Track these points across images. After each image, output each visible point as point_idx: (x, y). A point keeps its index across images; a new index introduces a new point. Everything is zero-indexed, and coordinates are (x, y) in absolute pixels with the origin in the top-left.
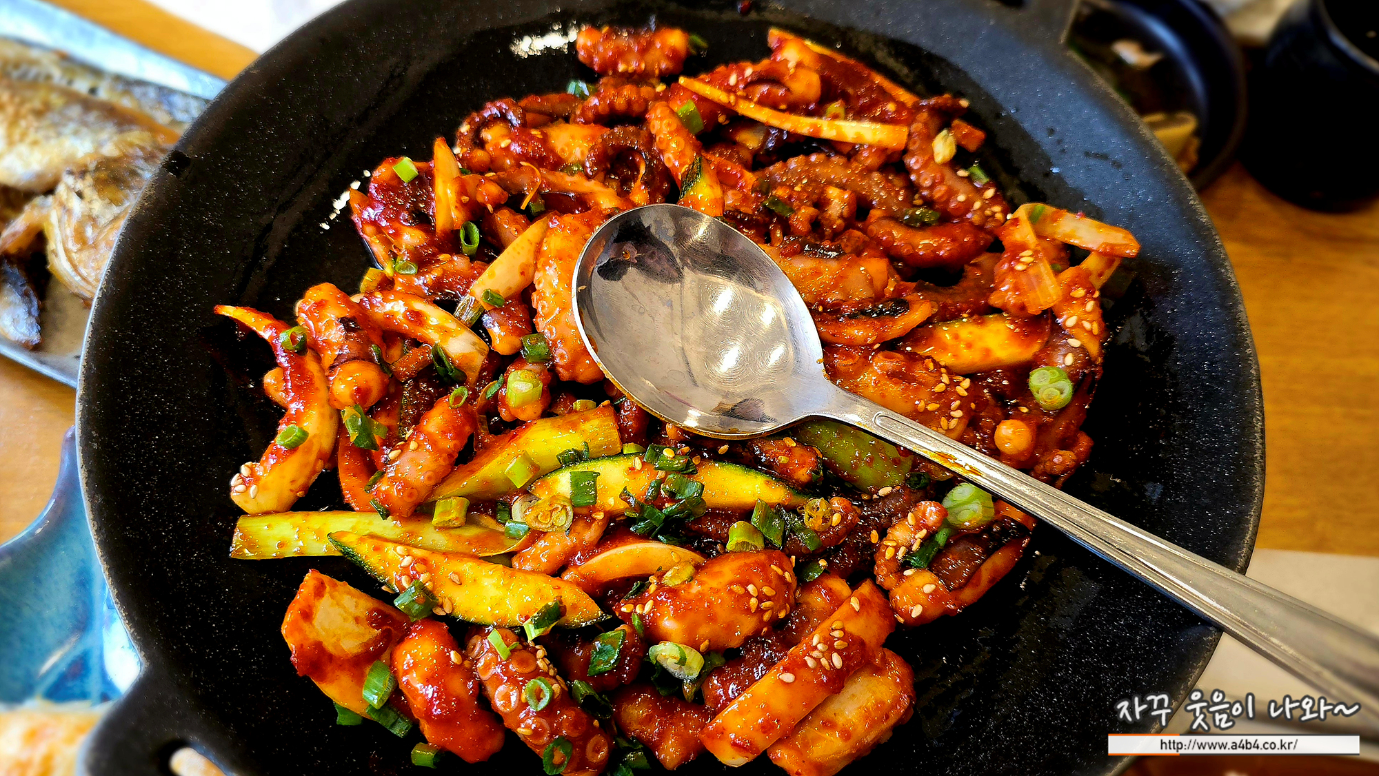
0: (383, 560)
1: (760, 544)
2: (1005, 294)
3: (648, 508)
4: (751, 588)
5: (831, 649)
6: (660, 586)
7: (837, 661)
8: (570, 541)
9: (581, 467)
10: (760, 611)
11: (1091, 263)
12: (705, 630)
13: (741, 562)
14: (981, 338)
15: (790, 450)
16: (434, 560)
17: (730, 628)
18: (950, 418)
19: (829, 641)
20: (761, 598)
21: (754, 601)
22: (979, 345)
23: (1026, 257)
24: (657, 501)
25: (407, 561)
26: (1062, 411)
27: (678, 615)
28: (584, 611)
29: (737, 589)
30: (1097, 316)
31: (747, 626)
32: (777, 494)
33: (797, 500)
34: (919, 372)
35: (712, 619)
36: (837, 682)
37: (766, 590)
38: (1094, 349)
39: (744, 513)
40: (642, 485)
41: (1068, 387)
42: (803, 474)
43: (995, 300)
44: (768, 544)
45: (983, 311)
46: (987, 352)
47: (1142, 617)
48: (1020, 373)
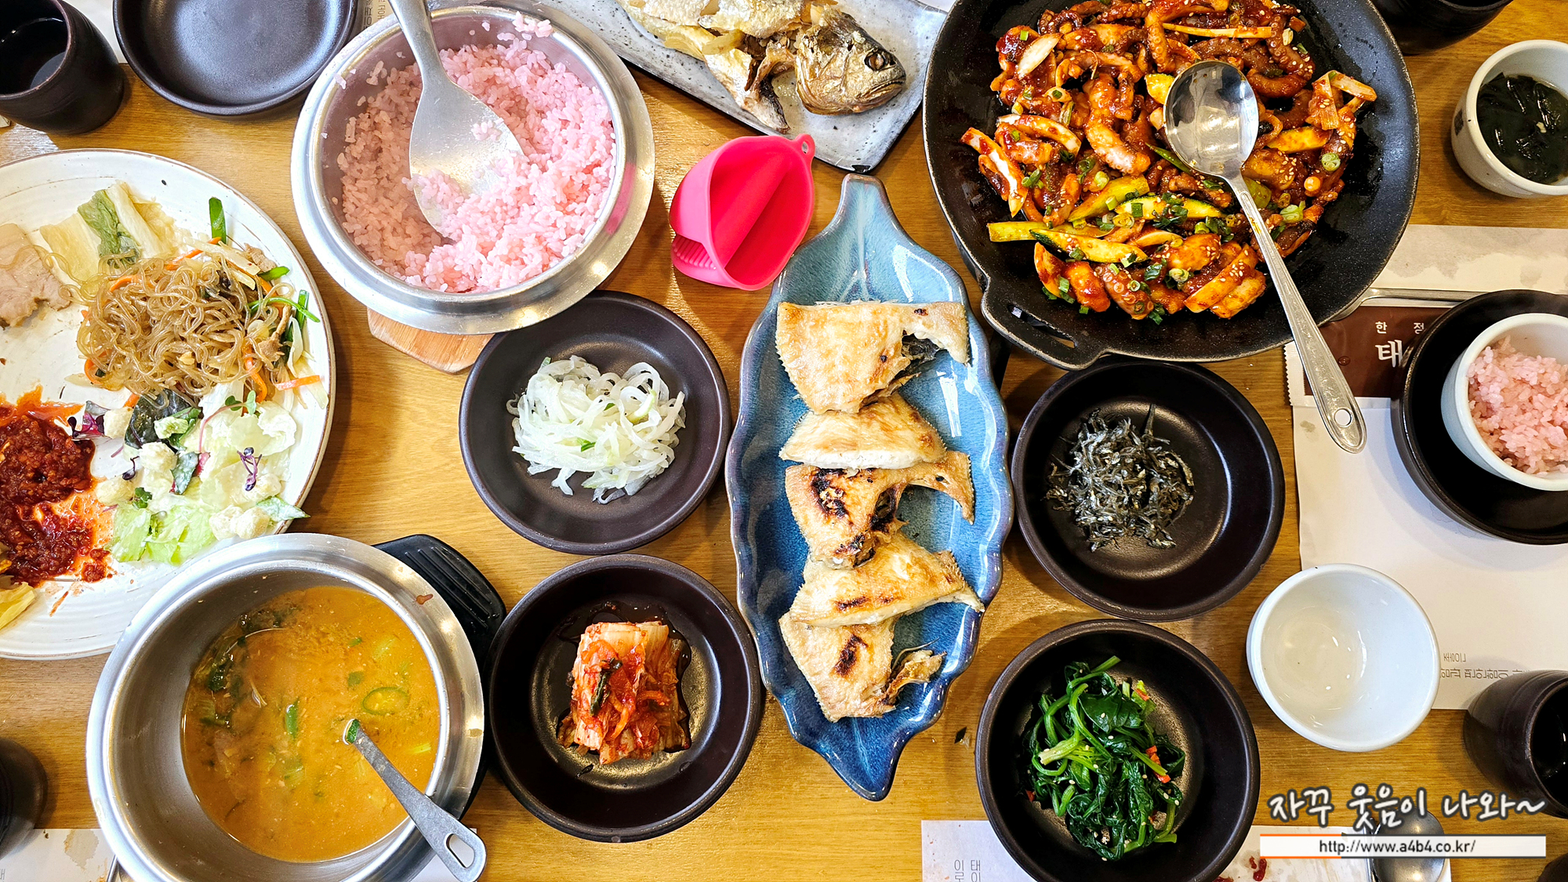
0: (1059, 239)
1: (1208, 231)
2: (1313, 118)
3: (1164, 219)
4: (1208, 248)
5: (1239, 269)
6: (1170, 248)
7: (1241, 274)
8: (1131, 231)
9: (1135, 201)
10: (1211, 256)
11: (1353, 102)
12: (1190, 264)
13: (1202, 238)
14: (1301, 138)
15: (1221, 194)
16: (1080, 238)
17: (1199, 262)
18: (1289, 176)
19: (1238, 267)
20: (1212, 252)
21: (1209, 253)
22: (1300, 142)
23: (1327, 101)
24: (1167, 215)
25: (1069, 240)
26: (1334, 172)
27: (1181, 258)
28: (1142, 256)
29: (1204, 248)
30: (1354, 130)
31: (1205, 261)
32: (1216, 213)
33: (1223, 216)
34: (1276, 157)
35: (1193, 259)
36: (1240, 281)
37: (1213, 249)
38: (1351, 144)
39: (1203, 220)
40: (1160, 209)
41: (1338, 162)
42: (1226, 205)
43: (1308, 120)
44: (1211, 232)
45: (1302, 125)
46: (1303, 144)
47: (1358, 256)
48: (1317, 153)
